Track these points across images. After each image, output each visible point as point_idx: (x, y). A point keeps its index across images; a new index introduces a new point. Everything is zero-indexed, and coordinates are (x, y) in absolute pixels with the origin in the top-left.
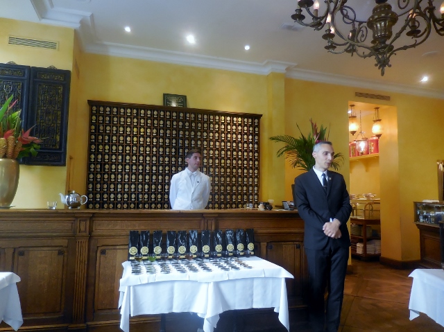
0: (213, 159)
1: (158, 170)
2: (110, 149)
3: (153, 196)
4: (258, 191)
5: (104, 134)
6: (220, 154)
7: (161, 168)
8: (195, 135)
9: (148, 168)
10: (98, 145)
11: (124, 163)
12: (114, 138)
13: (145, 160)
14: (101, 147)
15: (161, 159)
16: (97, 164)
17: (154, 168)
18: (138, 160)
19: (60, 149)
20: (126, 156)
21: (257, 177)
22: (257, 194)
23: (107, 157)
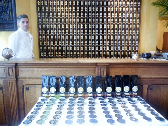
0: (110, 24)
1: (77, 32)
2: (49, 21)
3: (75, 48)
4: (138, 44)
5: (45, 12)
6: (114, 21)
7: (78, 31)
8: (99, 10)
9: (71, 31)
10: (42, 19)
11: (57, 29)
12: (51, 14)
13: (69, 27)
14: (44, 20)
15: (78, 25)
16: (43, 30)
17: (75, 31)
18: (65, 27)
19: (13, 20)
20: (58, 24)
21: (138, 35)
22: (137, 46)
23: (48, 26)
